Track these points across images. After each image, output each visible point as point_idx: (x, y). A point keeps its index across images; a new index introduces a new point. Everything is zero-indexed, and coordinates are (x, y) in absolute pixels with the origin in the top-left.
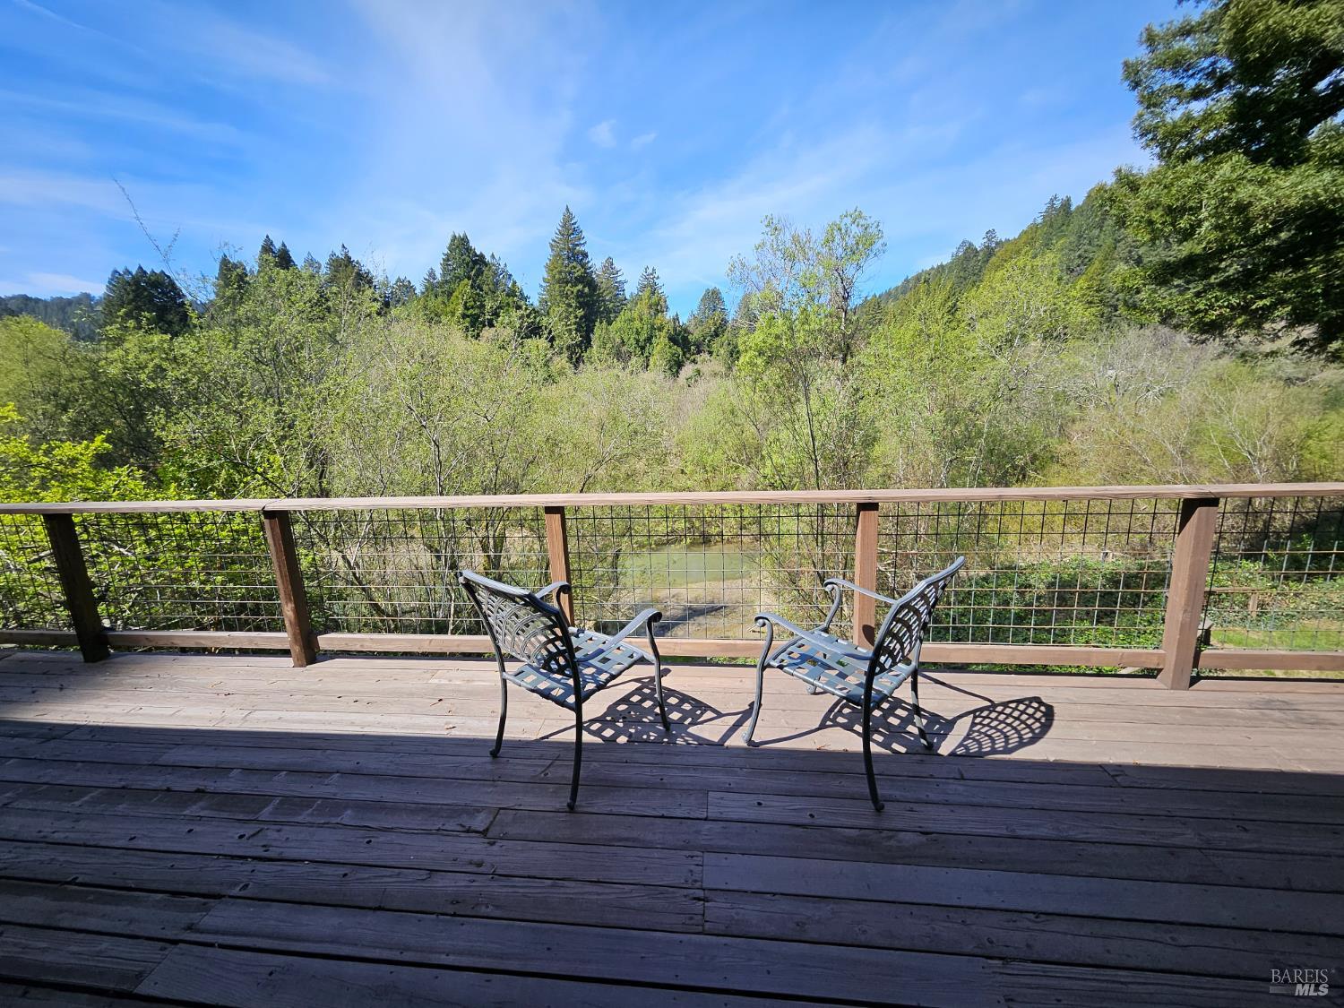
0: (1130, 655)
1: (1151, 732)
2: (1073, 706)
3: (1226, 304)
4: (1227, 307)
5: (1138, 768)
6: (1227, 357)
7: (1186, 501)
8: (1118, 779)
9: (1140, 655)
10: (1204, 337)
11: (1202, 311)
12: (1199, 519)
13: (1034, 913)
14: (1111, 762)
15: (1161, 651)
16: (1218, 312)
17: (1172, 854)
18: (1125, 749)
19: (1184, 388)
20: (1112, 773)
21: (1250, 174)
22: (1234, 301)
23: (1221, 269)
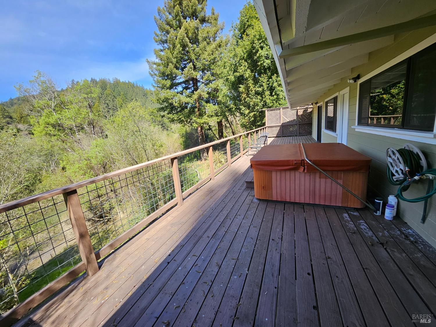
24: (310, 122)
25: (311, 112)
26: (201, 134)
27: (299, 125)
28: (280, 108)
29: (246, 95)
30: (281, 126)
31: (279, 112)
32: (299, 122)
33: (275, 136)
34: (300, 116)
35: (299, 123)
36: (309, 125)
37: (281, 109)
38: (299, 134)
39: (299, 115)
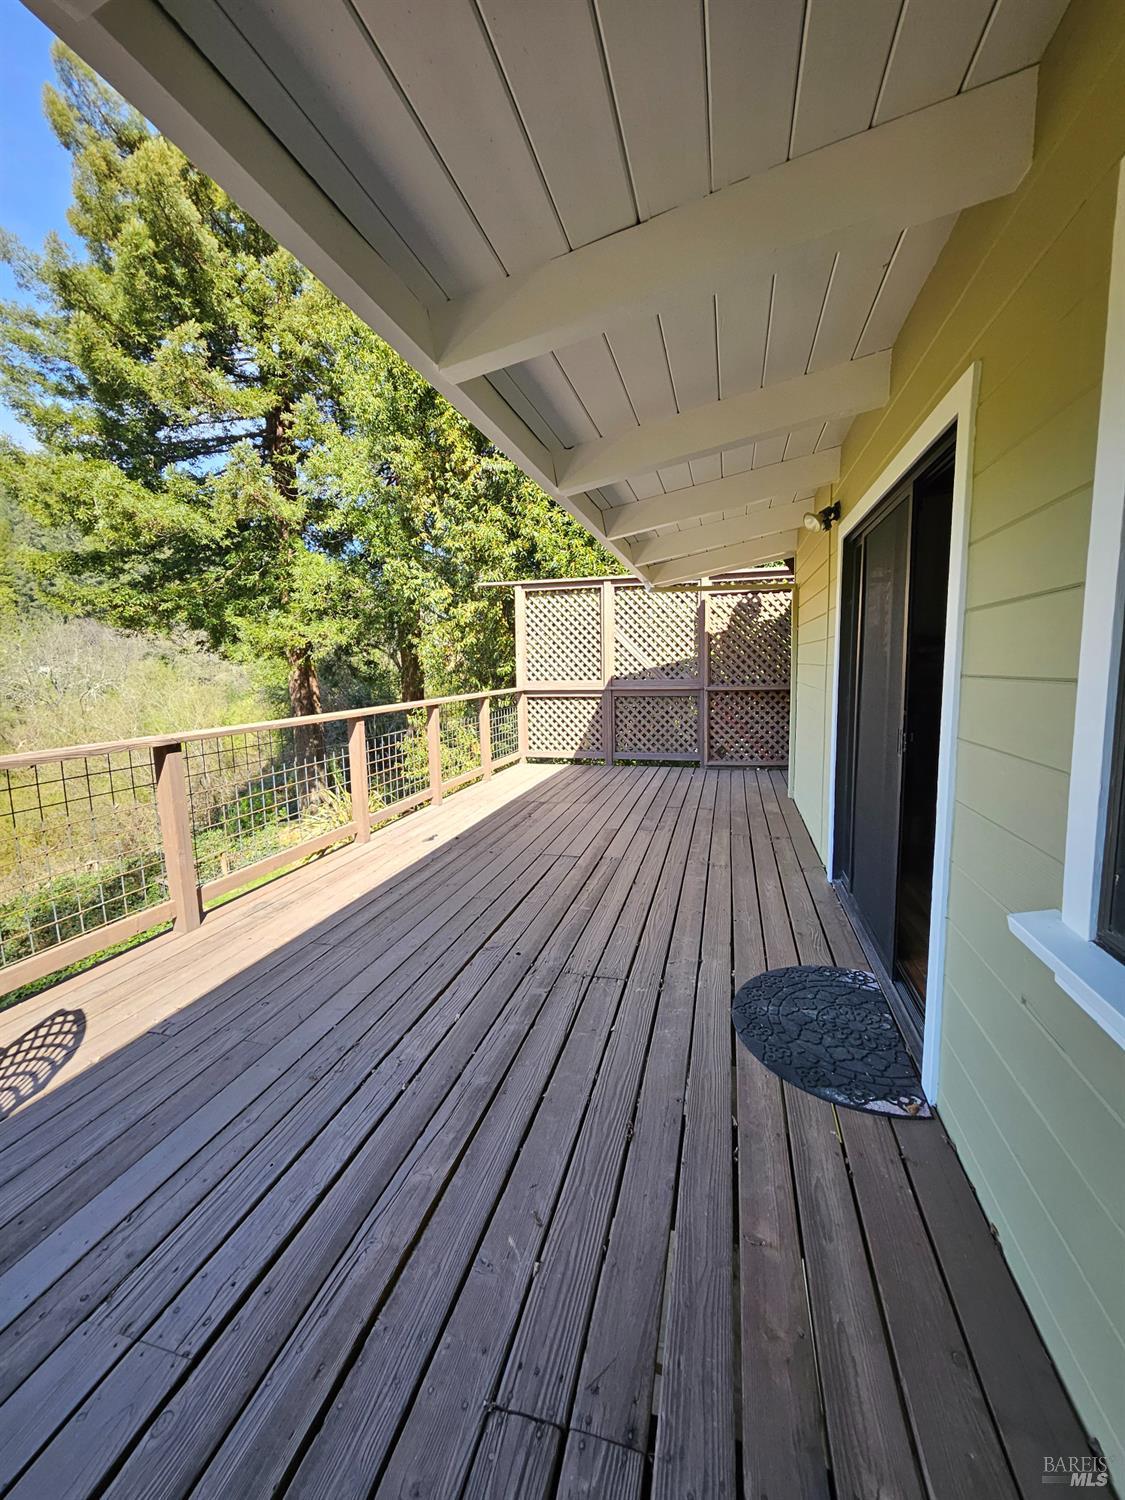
0: (145, 917)
1: (184, 976)
2: (105, 996)
3: (138, 602)
4: (140, 605)
5: (182, 1011)
6: (151, 658)
7: (155, 749)
8: (167, 1032)
9: (154, 913)
10: (128, 631)
11: (119, 607)
12: (170, 764)
13: (124, 1220)
14: (157, 1022)
15: (171, 901)
16: (133, 609)
17: (227, 1059)
18: (165, 1004)
19: (123, 686)
20: (161, 1031)
21: (127, 487)
22: (145, 601)
23: (125, 571)
24: (774, 687)
25: (784, 626)
26: (299, 700)
27: (711, 699)
28: (602, 582)
29: (433, 497)
30: (609, 695)
31: (594, 605)
32: (711, 682)
33: (571, 754)
34: (718, 642)
35: (713, 688)
36: (772, 703)
37: (608, 588)
38: (711, 757)
39: (710, 638)
